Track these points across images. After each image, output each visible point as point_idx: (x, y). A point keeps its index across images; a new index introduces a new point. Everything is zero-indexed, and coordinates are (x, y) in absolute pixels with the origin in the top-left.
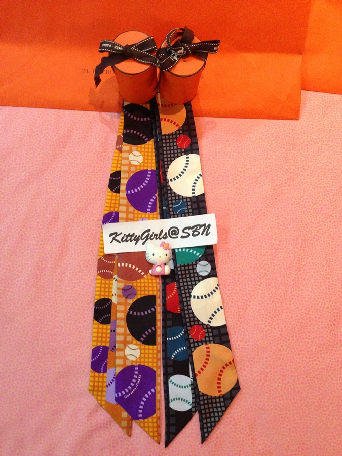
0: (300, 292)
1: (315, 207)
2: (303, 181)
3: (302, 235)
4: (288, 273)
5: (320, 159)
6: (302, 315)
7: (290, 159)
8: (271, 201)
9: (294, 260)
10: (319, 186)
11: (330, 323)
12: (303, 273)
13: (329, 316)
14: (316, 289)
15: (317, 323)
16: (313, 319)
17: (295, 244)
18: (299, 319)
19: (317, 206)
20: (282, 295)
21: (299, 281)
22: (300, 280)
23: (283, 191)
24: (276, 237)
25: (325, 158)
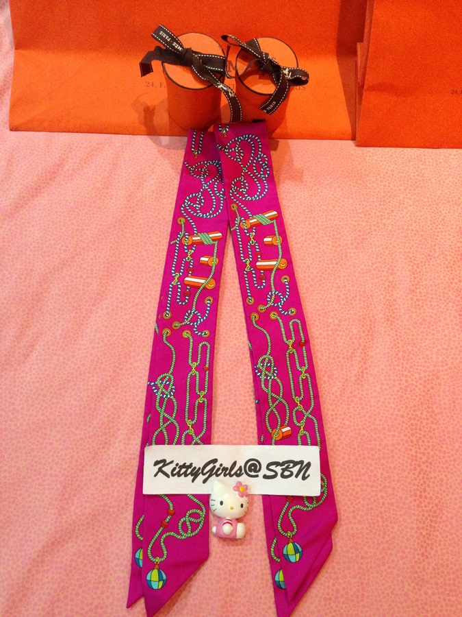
0: (364, 393)
1: (391, 278)
2: (377, 242)
3: (371, 315)
4: (349, 365)
5: (401, 216)
6: (365, 424)
7: (360, 213)
8: (331, 266)
9: (358, 348)
10: (398, 251)
11: (405, 439)
12: (370, 366)
13: (404, 429)
14: (386, 389)
15: (385, 438)
16: (380, 432)
17: (360, 326)
18: (359, 429)
19: (394, 278)
20: (338, 394)
21: (363, 377)
22: (365, 375)
23: (349, 255)
24: (335, 315)
25: (408, 215)
